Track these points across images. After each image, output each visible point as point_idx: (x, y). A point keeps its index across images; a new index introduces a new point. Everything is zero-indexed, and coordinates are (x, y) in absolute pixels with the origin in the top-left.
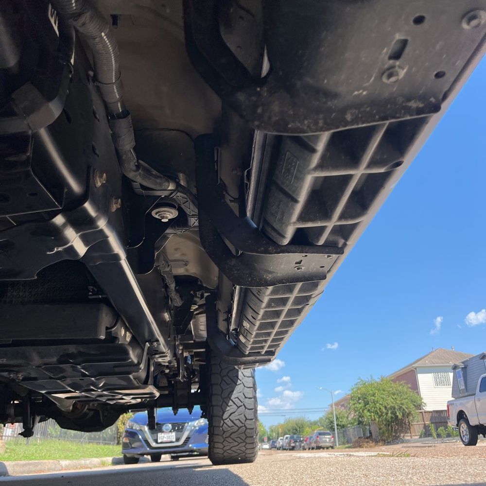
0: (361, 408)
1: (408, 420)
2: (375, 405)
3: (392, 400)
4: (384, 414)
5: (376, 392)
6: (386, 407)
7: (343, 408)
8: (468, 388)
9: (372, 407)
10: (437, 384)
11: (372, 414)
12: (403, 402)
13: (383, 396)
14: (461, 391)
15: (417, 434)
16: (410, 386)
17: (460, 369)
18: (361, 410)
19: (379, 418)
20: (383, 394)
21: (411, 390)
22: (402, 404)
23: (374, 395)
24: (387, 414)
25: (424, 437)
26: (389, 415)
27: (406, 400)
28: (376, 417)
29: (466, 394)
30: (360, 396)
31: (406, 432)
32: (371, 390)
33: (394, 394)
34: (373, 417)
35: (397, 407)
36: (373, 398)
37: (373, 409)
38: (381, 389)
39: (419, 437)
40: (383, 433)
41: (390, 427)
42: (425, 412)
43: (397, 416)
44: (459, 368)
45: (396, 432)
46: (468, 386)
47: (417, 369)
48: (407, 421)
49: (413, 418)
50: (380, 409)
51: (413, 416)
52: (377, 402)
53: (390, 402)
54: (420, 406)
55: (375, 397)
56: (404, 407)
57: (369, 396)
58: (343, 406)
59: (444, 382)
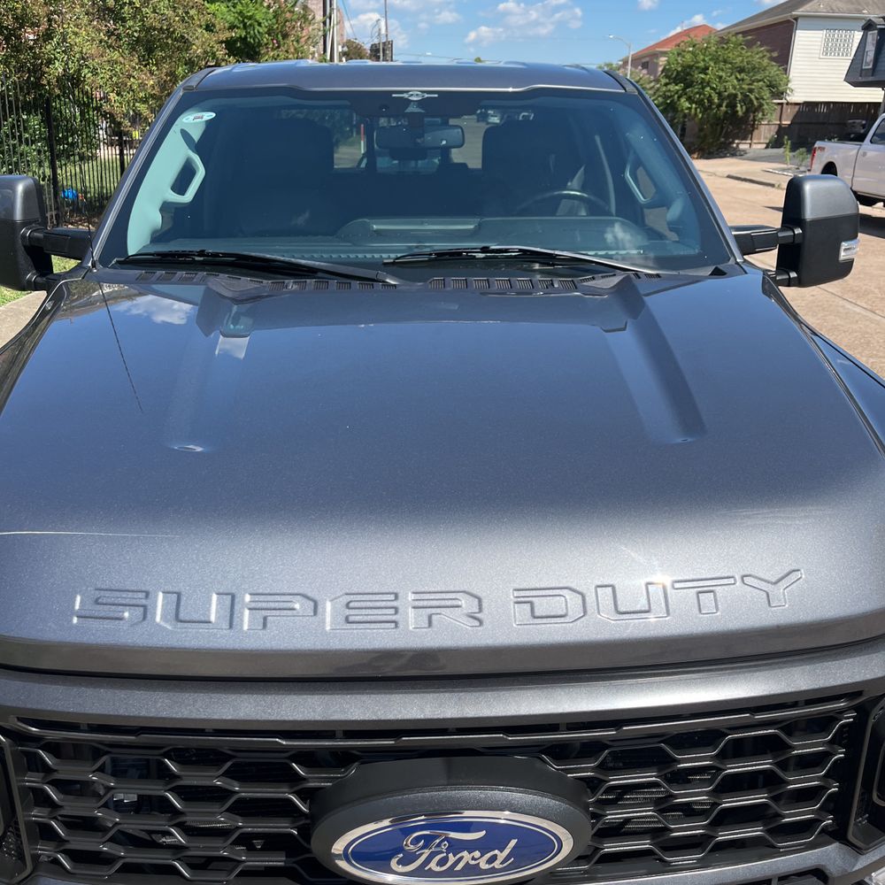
0: (677, 93)
1: (754, 116)
2: (703, 88)
3: (735, 81)
4: (714, 106)
5: (710, 66)
6: (720, 94)
7: (645, 71)
8: (877, 69)
9: (697, 93)
10: (827, 51)
11: (694, 105)
12: (753, 87)
13: (721, 73)
14: (864, 72)
15: (762, 141)
16: (775, 54)
17: (876, 31)
18: (676, 96)
19: (703, 113)
20: (722, 70)
21: (774, 64)
22: (751, 91)
23: (705, 70)
24: (720, 106)
25: (772, 147)
26: (723, 108)
27: (761, 83)
28: (698, 110)
29: (871, 79)
30: (680, 69)
31: (745, 138)
32: (704, 60)
33: (741, 70)
34: (693, 111)
35: (740, 96)
36: (703, 76)
37: (698, 96)
38: (721, 59)
39: (765, 146)
40: (705, 136)
41: (719, 128)
42: (788, 104)
43: (737, 111)
44: (876, 29)
45: (727, 136)
46: (879, 64)
47: (799, 21)
48: (751, 118)
49: (763, 115)
50: (710, 96)
51: (763, 112)
52: (708, 84)
53: (731, 85)
54: (782, 94)
55: (706, 74)
56: (752, 97)
57: (696, 72)
58: (645, 66)
59: (840, 50)
